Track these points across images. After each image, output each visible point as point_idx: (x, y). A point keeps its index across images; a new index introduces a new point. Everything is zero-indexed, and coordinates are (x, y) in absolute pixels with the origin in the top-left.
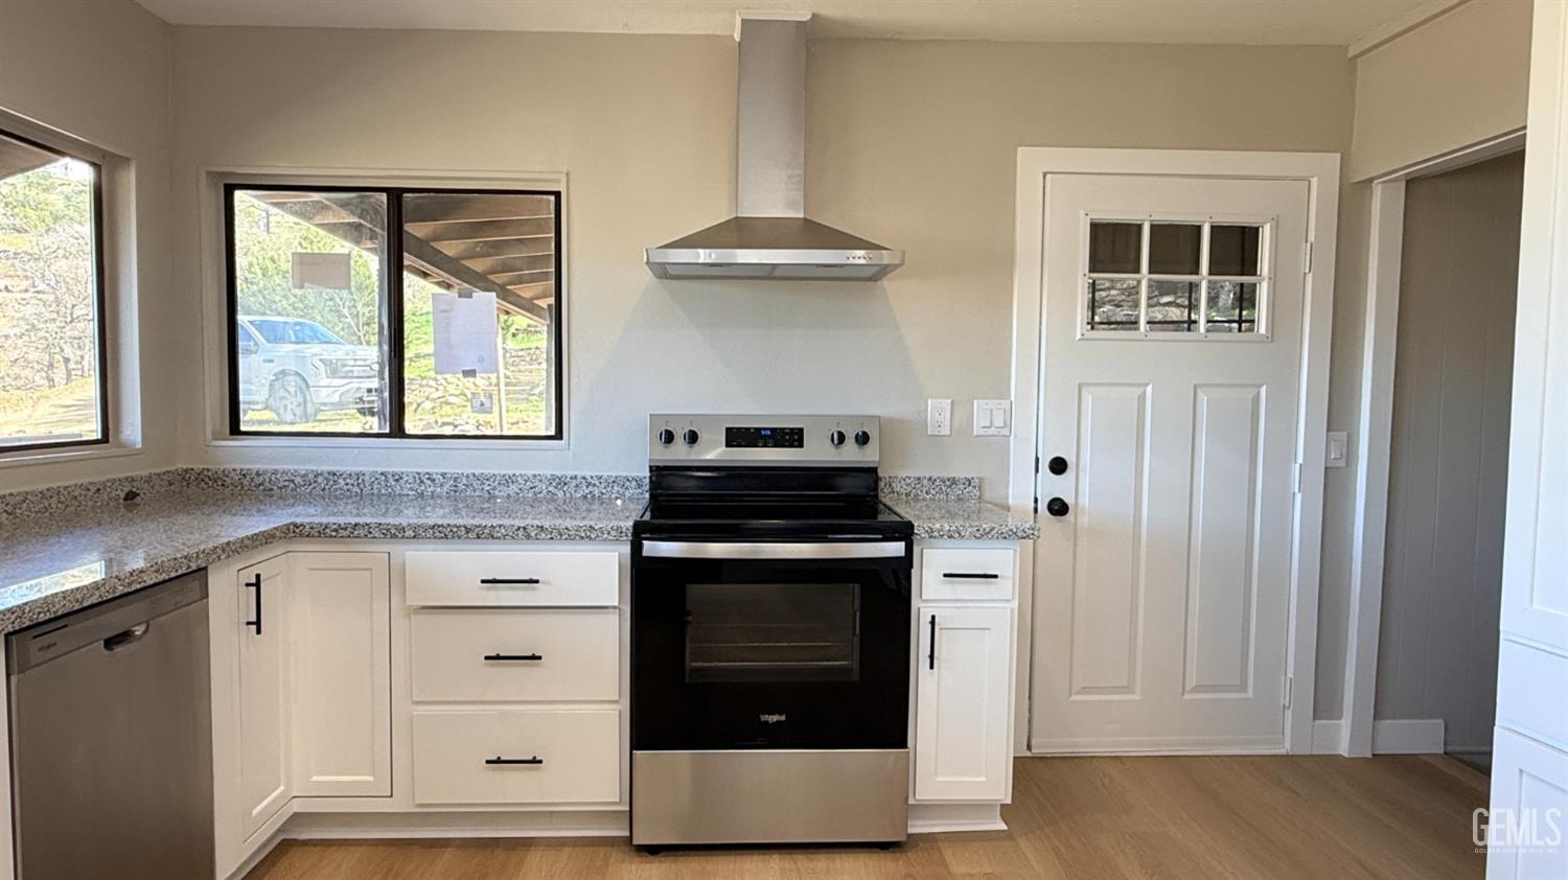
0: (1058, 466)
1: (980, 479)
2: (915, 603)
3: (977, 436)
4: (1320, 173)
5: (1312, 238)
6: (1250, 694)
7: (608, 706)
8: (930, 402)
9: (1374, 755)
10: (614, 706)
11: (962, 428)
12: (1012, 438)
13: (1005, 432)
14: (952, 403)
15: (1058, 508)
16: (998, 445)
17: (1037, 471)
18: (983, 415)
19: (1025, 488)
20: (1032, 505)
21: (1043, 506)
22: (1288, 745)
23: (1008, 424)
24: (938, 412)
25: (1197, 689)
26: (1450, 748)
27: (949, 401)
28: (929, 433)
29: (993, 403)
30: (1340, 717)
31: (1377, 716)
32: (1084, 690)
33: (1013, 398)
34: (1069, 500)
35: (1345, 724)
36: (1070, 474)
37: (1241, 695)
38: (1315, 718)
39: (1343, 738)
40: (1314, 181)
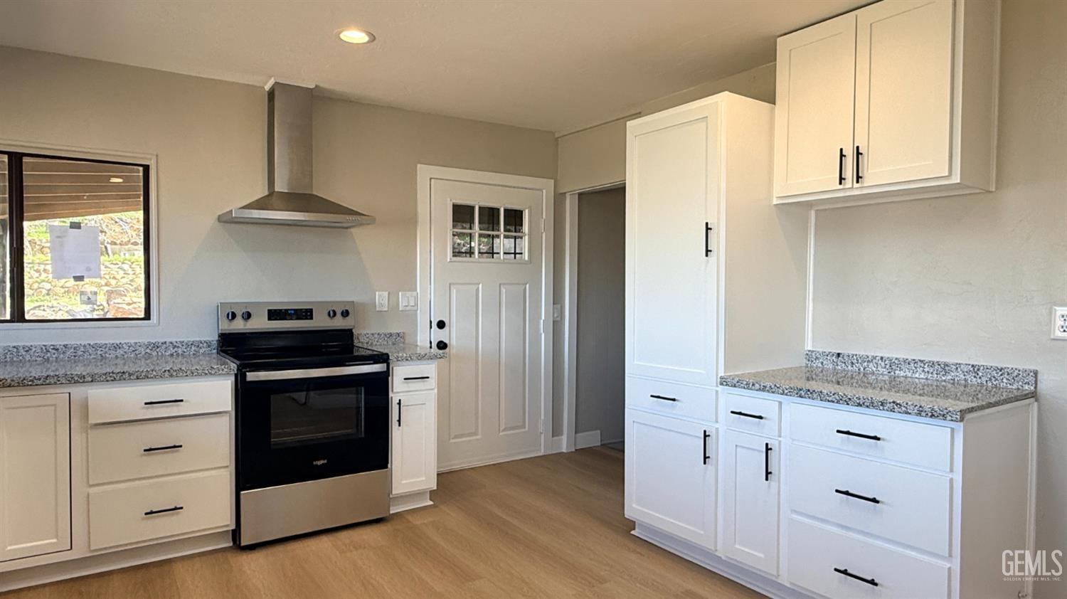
0: (441, 325)
1: (404, 333)
2: (391, 395)
3: (402, 311)
4: (546, 188)
5: (544, 217)
6: (527, 429)
7: (223, 470)
8: (377, 293)
9: (576, 450)
10: (227, 469)
11: (394, 306)
12: (419, 311)
13: (415, 308)
14: (389, 294)
15: (442, 345)
16: (411, 316)
17: (431, 327)
18: (404, 300)
19: (425, 337)
20: (429, 345)
21: (434, 345)
22: (542, 451)
23: (416, 304)
24: (381, 298)
25: (505, 429)
26: (603, 442)
27: (387, 293)
28: (377, 309)
29: (409, 294)
30: (562, 435)
31: (576, 433)
32: (456, 437)
33: (418, 290)
34: (446, 341)
35: (564, 438)
36: (446, 328)
37: (523, 430)
38: (553, 436)
39: (564, 444)
40: (544, 191)
